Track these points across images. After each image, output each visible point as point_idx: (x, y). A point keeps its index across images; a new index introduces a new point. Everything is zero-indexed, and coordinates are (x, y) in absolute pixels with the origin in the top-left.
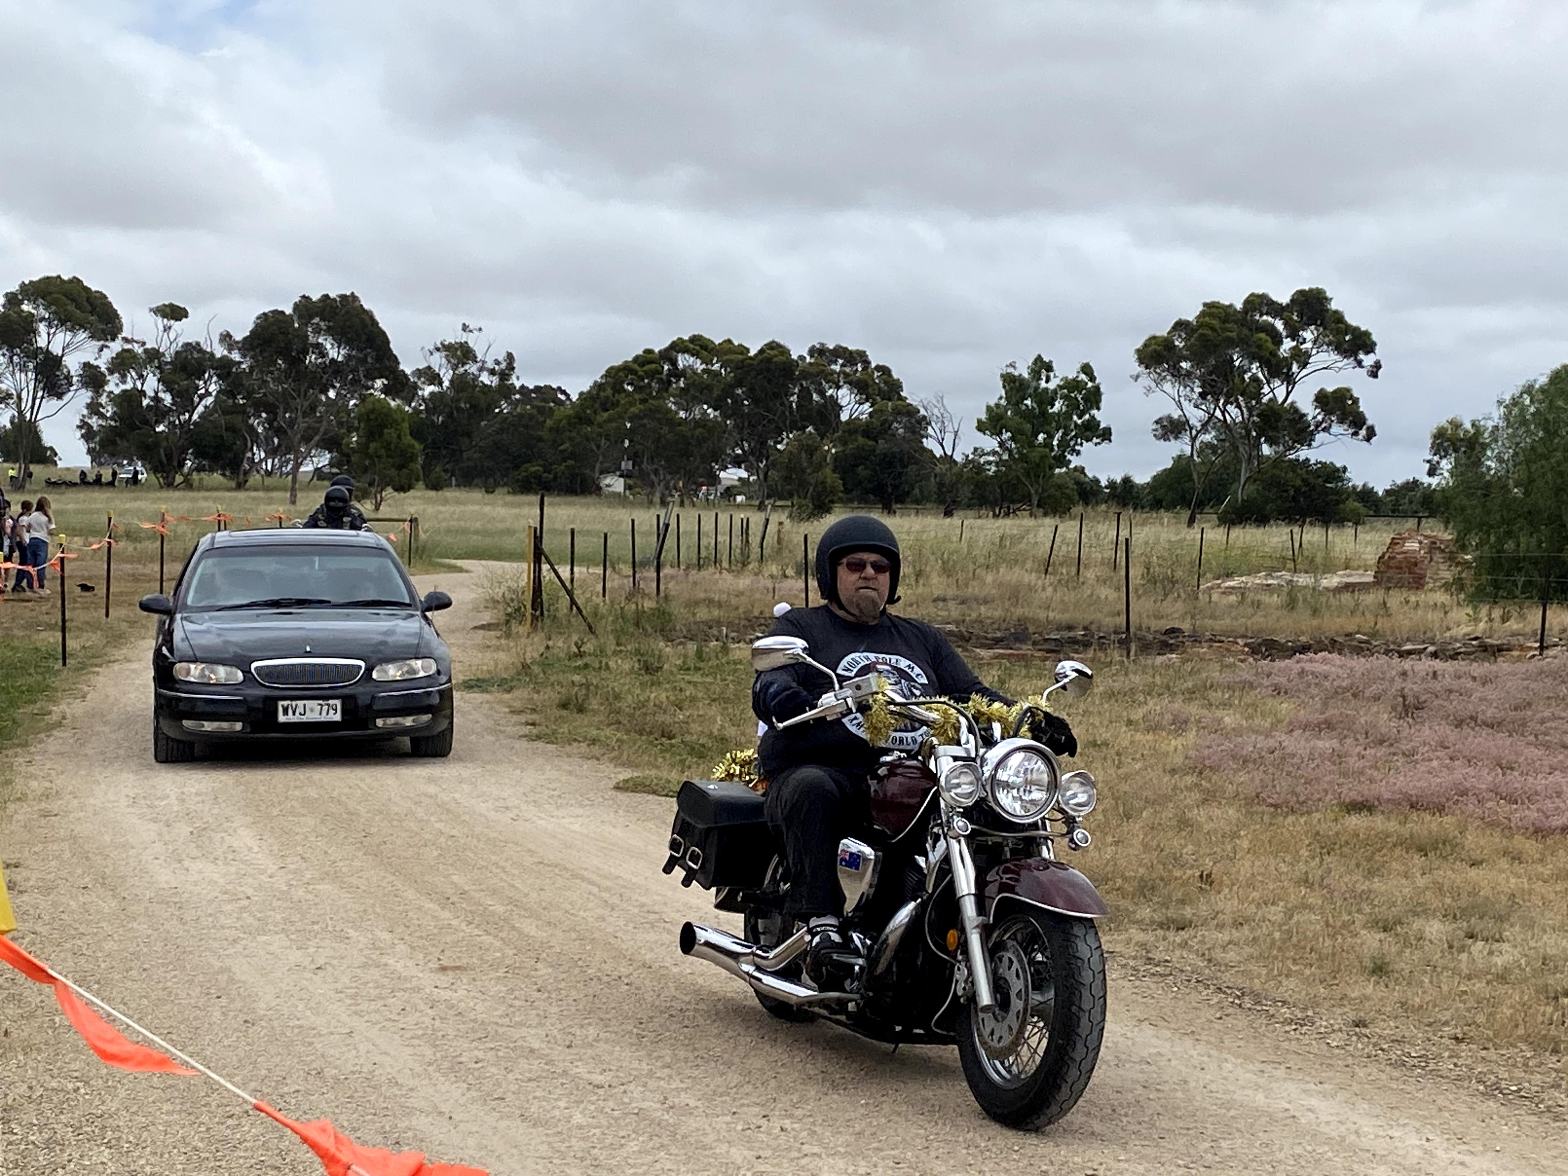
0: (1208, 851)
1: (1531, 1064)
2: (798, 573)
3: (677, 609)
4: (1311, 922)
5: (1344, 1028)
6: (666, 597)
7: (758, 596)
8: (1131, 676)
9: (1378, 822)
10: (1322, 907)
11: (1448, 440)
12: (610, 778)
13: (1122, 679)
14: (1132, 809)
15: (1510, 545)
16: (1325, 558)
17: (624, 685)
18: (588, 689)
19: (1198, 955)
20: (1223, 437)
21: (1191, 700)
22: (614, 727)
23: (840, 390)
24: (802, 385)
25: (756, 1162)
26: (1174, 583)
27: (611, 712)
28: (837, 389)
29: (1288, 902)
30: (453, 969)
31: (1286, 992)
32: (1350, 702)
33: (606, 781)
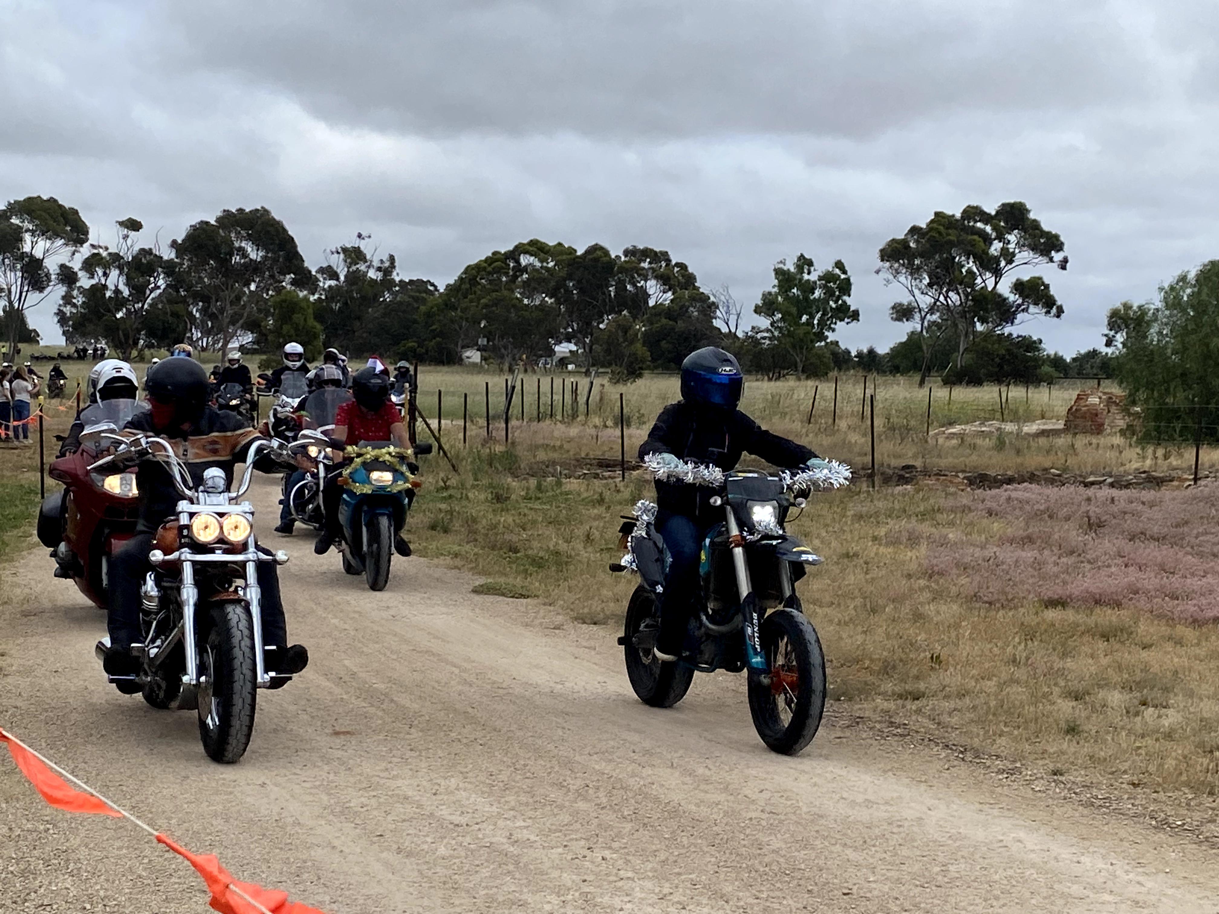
0: (937, 638)
1: (1192, 804)
2: (616, 424)
3: (521, 451)
4: (1018, 693)
5: (1045, 776)
6: (513, 443)
7: (585, 441)
8: (876, 502)
9: (1070, 615)
10: (1027, 682)
11: (1120, 318)
12: (468, 584)
13: (868, 504)
14: (877, 606)
15: (1170, 400)
16: (1025, 411)
17: (480, 511)
18: (452, 515)
19: (930, 719)
20: (945, 317)
21: (923, 520)
22: (472, 544)
23: (648, 282)
24: (619, 278)
25: (582, 885)
26: (909, 430)
27: (469, 532)
28: (646, 281)
29: (1000, 678)
30: (344, 733)
31: (999, 748)
32: (1046, 522)
33: (466, 586)
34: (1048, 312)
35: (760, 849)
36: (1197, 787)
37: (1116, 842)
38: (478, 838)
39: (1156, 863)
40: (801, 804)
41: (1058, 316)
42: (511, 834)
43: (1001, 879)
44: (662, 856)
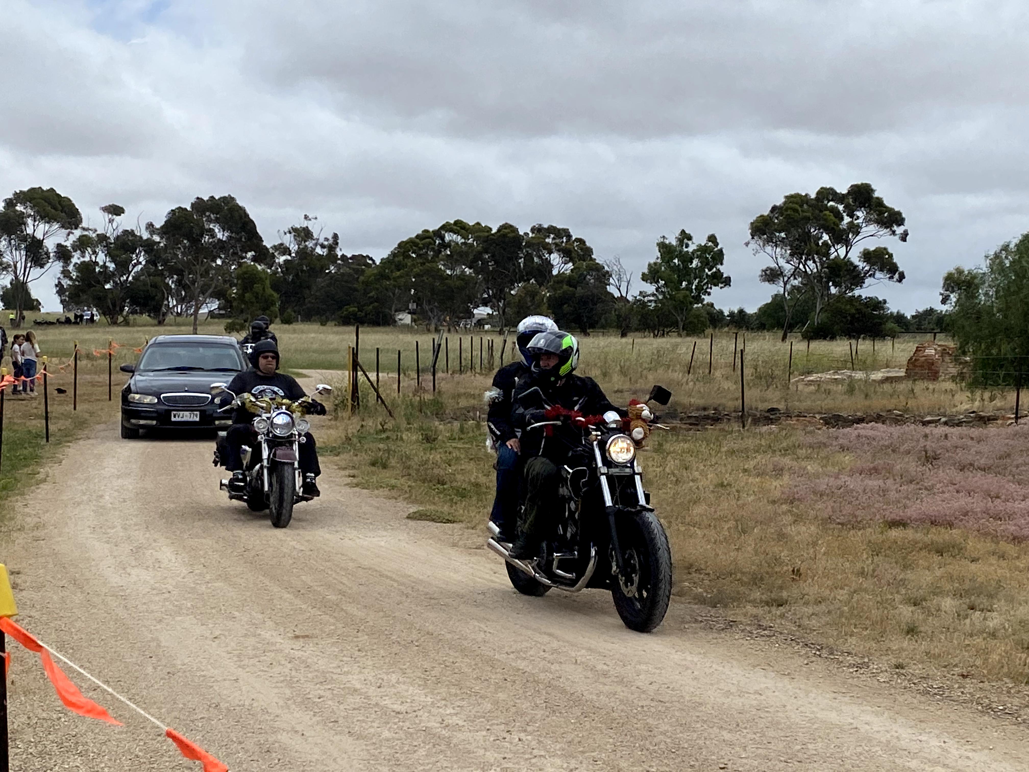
0: (798, 554)
1: (1012, 692)
3: (446, 399)
4: (866, 600)
5: (889, 670)
6: (439, 392)
8: (746, 440)
9: (910, 534)
10: (873, 590)
11: (954, 281)
12: (404, 512)
13: (740, 442)
14: (747, 527)
15: (994, 351)
16: (873, 361)
17: (413, 450)
18: (389, 453)
19: (792, 623)
20: (805, 282)
21: (785, 455)
22: (406, 478)
23: (552, 255)
24: (527, 251)
25: (503, 761)
26: (773, 378)
27: (404, 468)
28: (550, 254)
29: (851, 587)
30: (303, 637)
31: (850, 646)
32: (890, 455)
33: (401, 513)
34: (891, 278)
35: (650, 731)
36: (1016, 678)
37: (948, 724)
38: (415, 724)
39: (983, 740)
40: (684, 694)
41: (900, 280)
42: (443, 720)
43: (852, 755)
44: (569, 737)
